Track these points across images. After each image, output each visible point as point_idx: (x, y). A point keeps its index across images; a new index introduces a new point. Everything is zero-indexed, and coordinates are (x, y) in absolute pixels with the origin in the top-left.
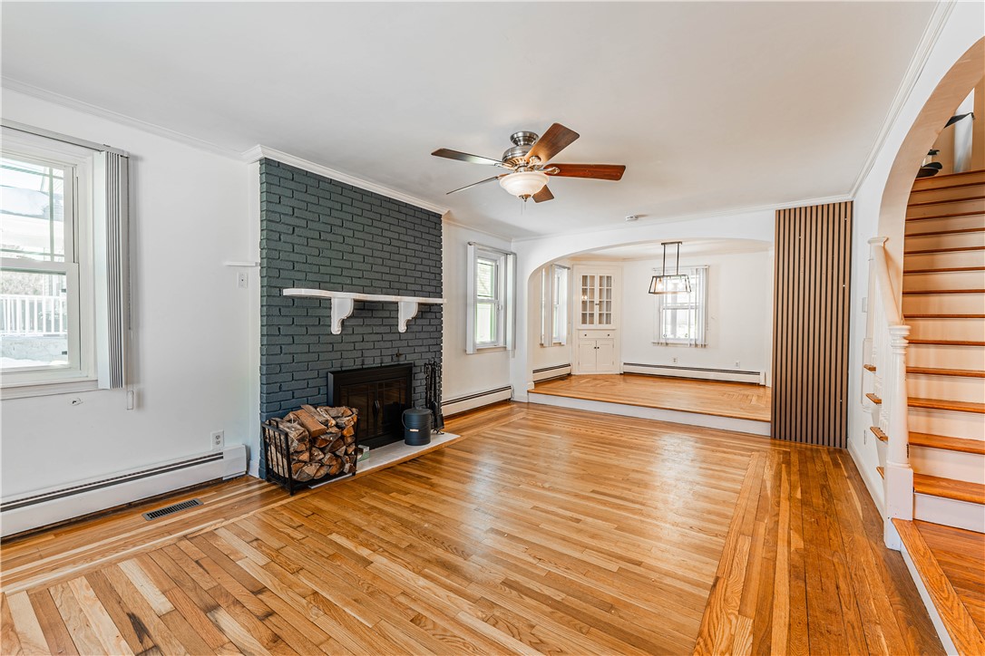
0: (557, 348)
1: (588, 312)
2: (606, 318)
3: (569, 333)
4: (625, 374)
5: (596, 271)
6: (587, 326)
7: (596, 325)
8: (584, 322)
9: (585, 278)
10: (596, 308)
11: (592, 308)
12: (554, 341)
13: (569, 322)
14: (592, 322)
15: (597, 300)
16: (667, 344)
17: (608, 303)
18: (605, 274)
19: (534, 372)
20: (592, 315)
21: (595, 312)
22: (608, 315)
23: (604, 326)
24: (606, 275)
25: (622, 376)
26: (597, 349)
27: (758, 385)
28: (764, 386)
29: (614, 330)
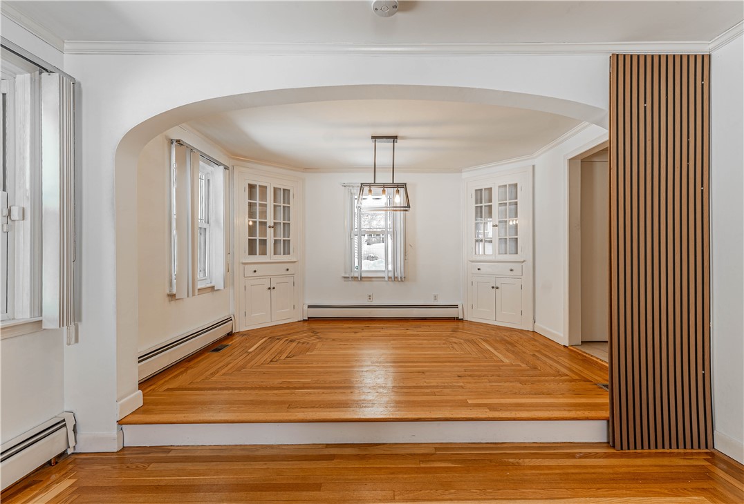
0: (208, 296)
1: (258, 238)
2: (284, 246)
3: (229, 269)
4: (311, 320)
5: (270, 179)
6: (257, 258)
7: (270, 257)
8: (252, 251)
9: (252, 187)
10: (270, 232)
11: (264, 233)
12: (200, 285)
13: (229, 252)
14: (264, 253)
15: (270, 222)
16: (361, 278)
17: (286, 226)
18: (282, 185)
19: (142, 358)
20: (263, 242)
21: (268, 238)
22: (287, 243)
23: (281, 258)
24: (282, 187)
25: (306, 324)
26: (273, 290)
27: (457, 319)
28: (462, 320)
29: (295, 262)
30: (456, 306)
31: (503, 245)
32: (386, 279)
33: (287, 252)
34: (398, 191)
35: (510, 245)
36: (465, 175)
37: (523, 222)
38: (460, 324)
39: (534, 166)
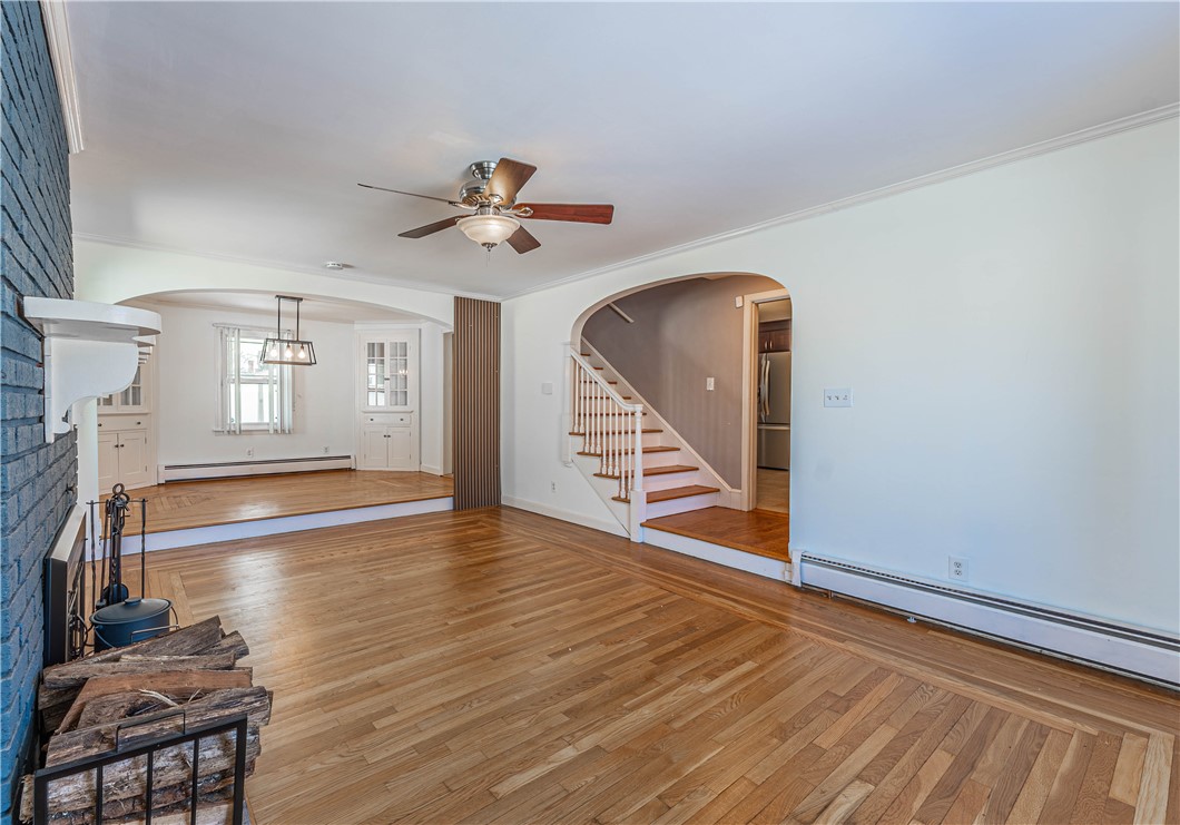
2: (132, 395)
7: (116, 408)
16: (241, 431)
23: (131, 408)
25: (163, 488)
26: (120, 448)
27: (350, 470)
28: (354, 470)
29: (146, 414)
30: (349, 457)
31: (394, 397)
32: (272, 432)
33: (137, 402)
34: (302, 347)
35: (400, 397)
36: (357, 327)
37: (412, 373)
38: (353, 473)
39: (420, 330)
